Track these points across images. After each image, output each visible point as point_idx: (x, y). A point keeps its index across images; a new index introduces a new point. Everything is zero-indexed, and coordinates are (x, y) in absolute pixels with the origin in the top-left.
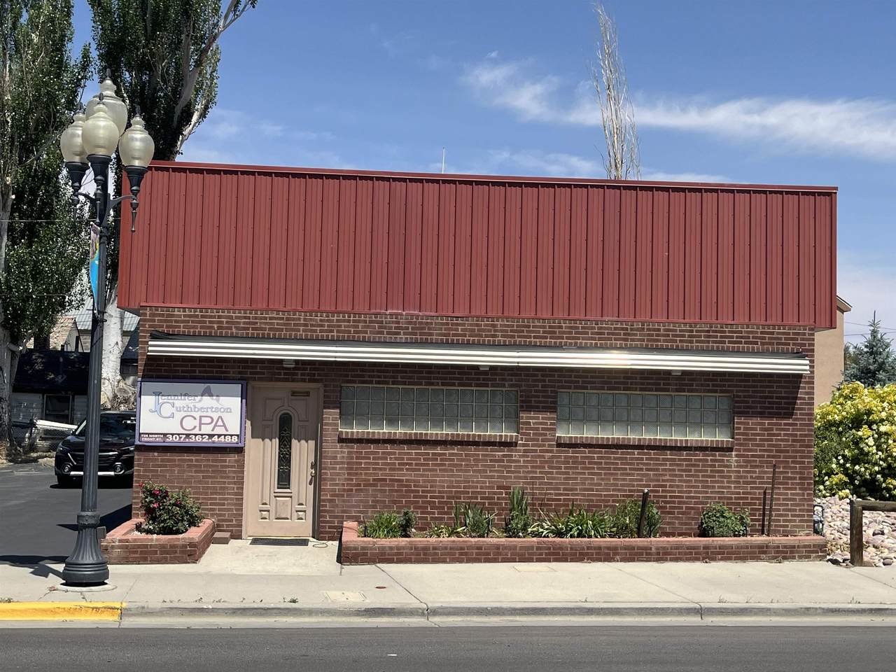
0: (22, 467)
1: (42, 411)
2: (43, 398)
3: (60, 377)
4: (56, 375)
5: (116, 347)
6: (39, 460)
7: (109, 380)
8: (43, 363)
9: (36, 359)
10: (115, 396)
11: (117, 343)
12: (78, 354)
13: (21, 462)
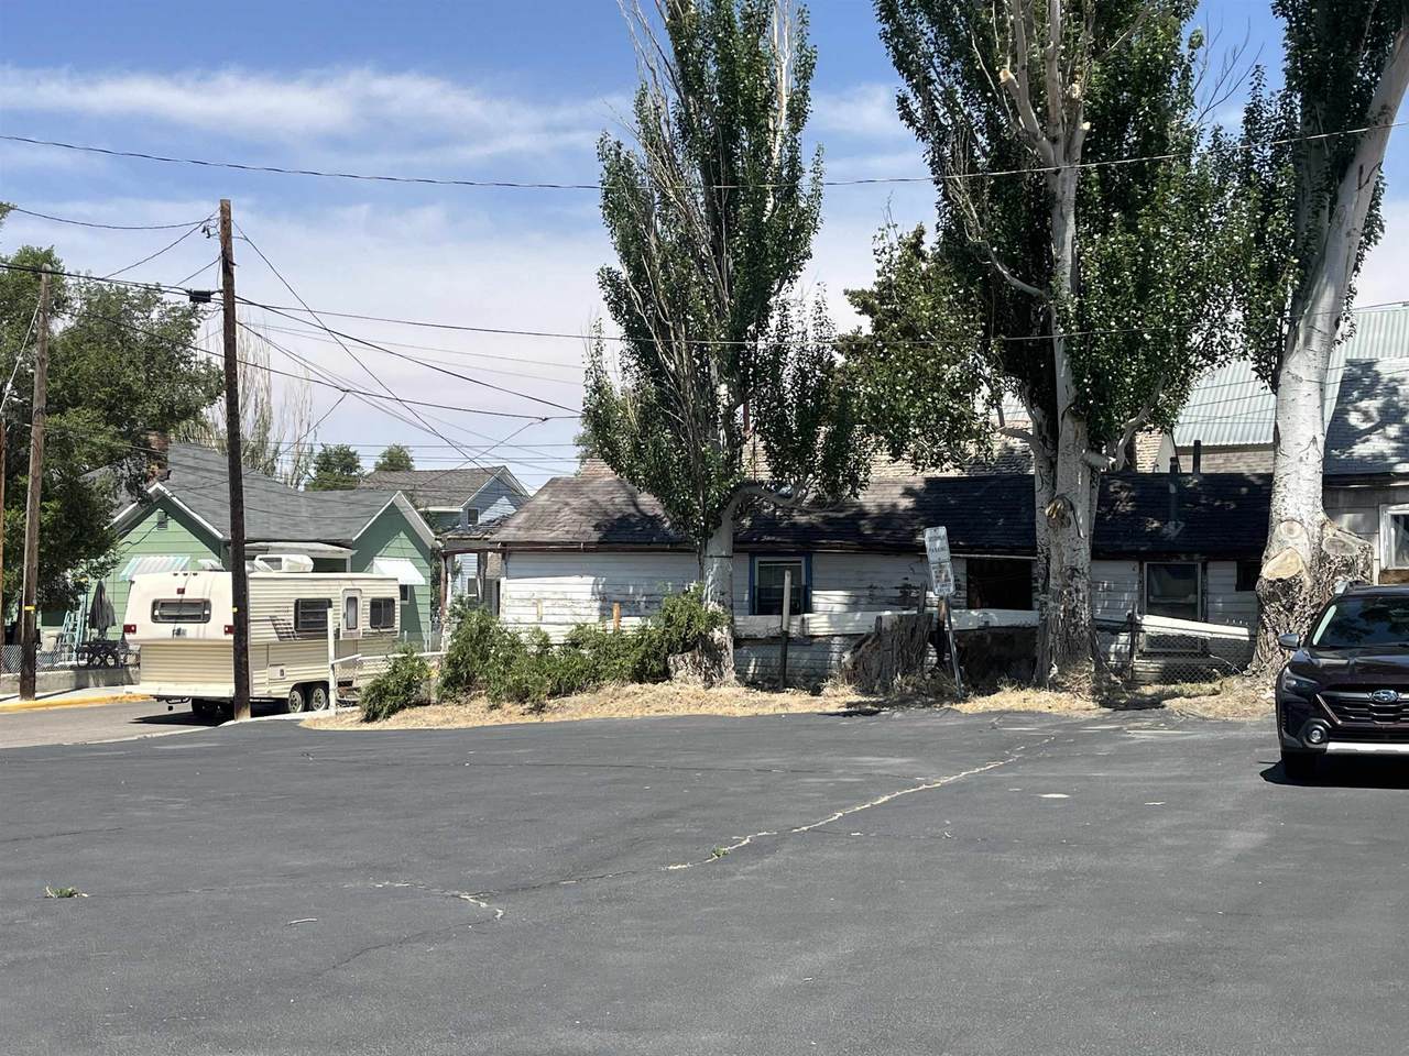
0: (1134, 719)
1: (1141, 597)
2: (1141, 569)
3: (1171, 525)
4: (1165, 522)
5: (1312, 447)
6: (1165, 702)
7: (1301, 522)
8: (1132, 499)
9: (1116, 492)
10: (1322, 559)
11: (1314, 440)
12: (1201, 478)
13: (1126, 707)
